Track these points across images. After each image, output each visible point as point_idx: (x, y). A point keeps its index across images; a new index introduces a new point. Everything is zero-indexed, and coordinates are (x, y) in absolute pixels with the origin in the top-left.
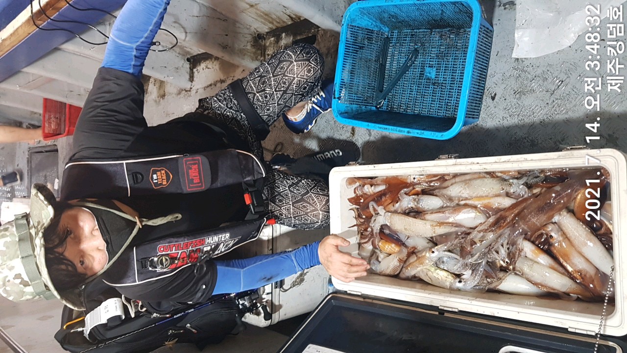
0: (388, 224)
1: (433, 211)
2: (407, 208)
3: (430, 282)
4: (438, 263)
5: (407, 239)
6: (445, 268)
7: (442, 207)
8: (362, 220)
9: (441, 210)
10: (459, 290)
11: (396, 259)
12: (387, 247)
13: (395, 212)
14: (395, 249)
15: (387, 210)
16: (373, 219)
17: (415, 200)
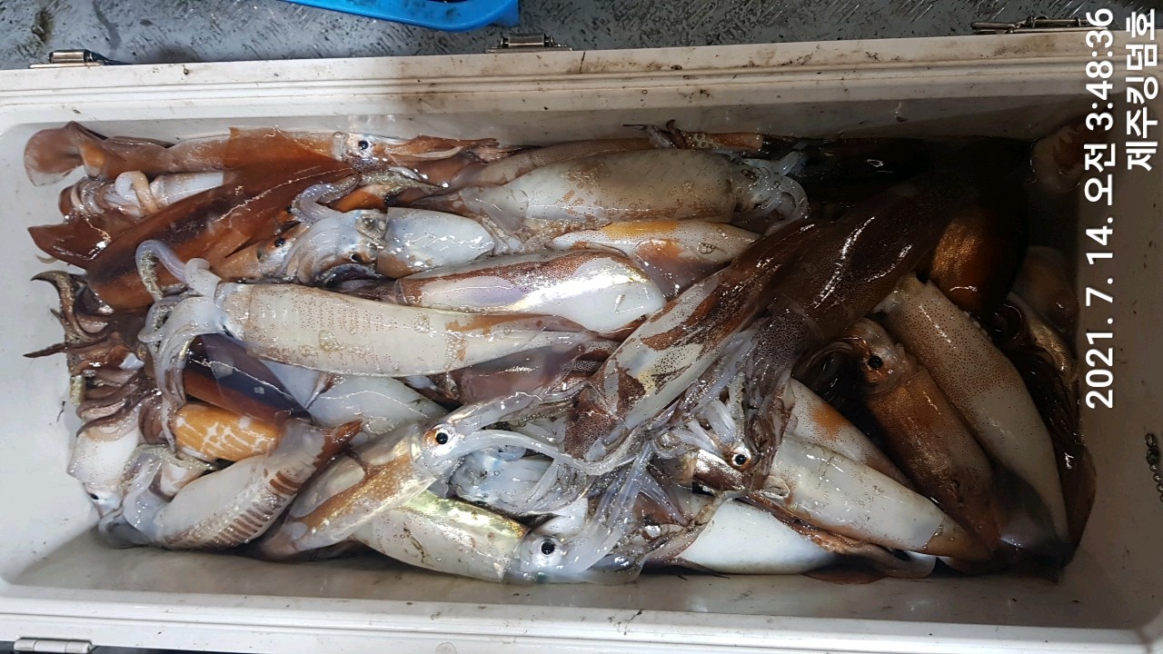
0: (237, 332)
1: (456, 273)
2: (332, 259)
3: (416, 562)
4: (459, 479)
5: (323, 391)
6: (489, 501)
7: (491, 255)
8: (98, 326)
9: (488, 264)
10: (541, 580)
11: (266, 481)
12: (212, 431)
13: (274, 279)
14: (252, 440)
15: (228, 274)
16: (155, 314)
17: (371, 225)
